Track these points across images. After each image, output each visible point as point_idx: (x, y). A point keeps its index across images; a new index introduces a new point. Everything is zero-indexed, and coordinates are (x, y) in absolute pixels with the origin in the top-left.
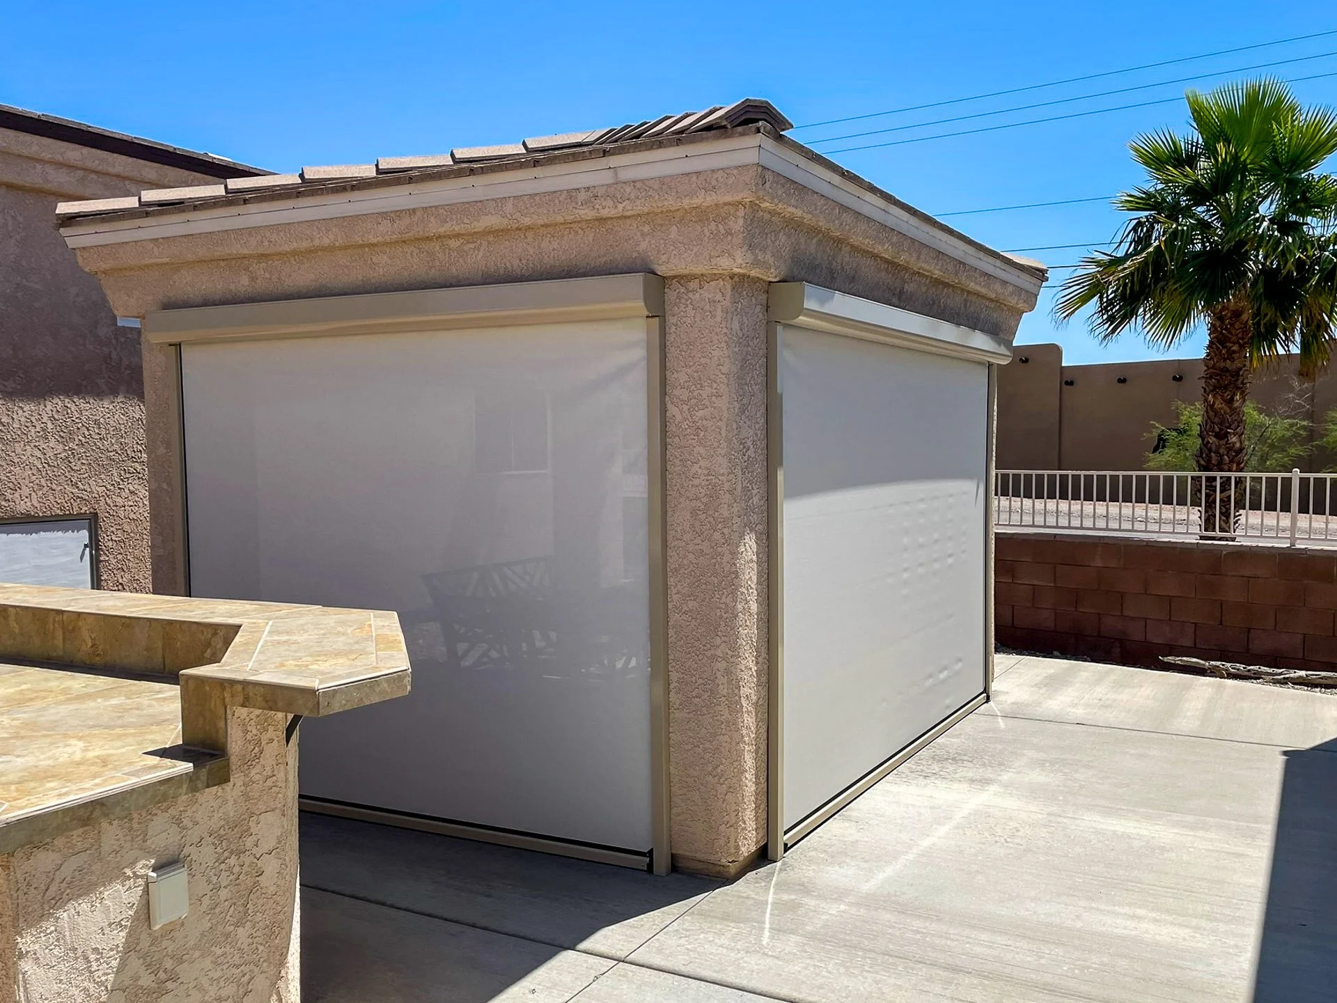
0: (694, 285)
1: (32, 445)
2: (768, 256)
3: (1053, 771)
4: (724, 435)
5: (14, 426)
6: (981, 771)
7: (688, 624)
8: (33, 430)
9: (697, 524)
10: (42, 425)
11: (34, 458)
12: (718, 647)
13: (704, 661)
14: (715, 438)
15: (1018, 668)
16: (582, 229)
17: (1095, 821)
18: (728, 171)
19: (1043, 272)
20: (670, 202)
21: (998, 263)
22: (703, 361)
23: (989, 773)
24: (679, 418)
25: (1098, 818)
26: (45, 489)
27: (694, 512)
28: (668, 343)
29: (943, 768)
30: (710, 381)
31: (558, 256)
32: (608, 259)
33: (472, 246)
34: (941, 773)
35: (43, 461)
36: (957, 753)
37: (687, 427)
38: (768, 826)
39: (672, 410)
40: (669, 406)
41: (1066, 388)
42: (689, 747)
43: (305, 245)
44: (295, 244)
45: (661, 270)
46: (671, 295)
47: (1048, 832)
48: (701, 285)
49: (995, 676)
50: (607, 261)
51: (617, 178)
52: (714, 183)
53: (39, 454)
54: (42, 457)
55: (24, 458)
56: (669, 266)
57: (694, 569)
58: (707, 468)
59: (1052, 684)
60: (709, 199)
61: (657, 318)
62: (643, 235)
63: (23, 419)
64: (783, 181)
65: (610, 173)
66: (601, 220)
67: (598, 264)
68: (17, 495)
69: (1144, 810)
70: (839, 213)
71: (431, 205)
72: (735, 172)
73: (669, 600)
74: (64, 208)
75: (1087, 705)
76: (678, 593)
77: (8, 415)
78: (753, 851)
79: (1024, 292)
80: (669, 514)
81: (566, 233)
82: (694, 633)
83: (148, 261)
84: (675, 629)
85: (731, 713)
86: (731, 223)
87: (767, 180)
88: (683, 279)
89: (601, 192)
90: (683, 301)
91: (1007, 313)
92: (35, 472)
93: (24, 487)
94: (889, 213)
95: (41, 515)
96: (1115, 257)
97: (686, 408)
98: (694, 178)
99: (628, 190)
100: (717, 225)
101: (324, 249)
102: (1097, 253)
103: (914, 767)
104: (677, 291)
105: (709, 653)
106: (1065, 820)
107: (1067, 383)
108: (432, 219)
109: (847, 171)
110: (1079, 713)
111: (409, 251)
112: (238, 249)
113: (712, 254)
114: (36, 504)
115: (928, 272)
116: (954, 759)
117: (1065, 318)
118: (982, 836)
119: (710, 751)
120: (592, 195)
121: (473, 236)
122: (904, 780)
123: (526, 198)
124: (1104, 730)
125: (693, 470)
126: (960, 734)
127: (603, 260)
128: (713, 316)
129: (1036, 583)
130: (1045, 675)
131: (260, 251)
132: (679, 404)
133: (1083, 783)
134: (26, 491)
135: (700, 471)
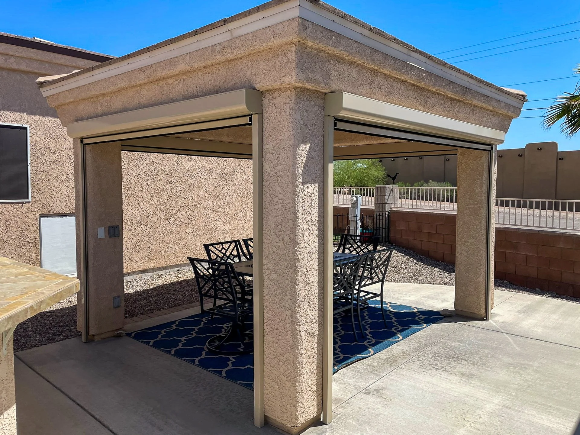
0: (276, 94)
1: (62, 183)
2: (318, 77)
3: (514, 372)
4: (290, 180)
5: (54, 176)
6: (470, 368)
7: (273, 287)
8: (63, 178)
9: (277, 230)
10: (67, 175)
11: (63, 189)
12: (287, 302)
13: (280, 309)
14: (286, 182)
15: (512, 300)
16: (221, 68)
17: (531, 415)
18: (284, 23)
19: (524, 96)
20: (258, 47)
21: (493, 90)
22: (280, 138)
23: (474, 370)
24: (269, 170)
25: (534, 413)
26: (67, 202)
27: (276, 224)
28: (264, 129)
29: (449, 363)
30: (283, 150)
31: (212, 83)
32: (233, 83)
33: (177, 82)
34: (447, 367)
35: (67, 190)
36: (460, 354)
37: (272, 176)
38: (322, 403)
39: (266, 166)
40: (264, 164)
41: (559, 161)
42: (273, 357)
43: (116, 88)
44: (112, 88)
45: (258, 87)
46: (265, 101)
47: (499, 421)
48: (279, 94)
49: (494, 305)
50: (233, 84)
51: (232, 35)
52: (278, 32)
53: (65, 187)
54: (67, 188)
55: (59, 189)
56: (261, 85)
57: (275, 256)
58: (282, 199)
59: (528, 311)
60: (276, 42)
61: (257, 115)
62: (248, 67)
63: (58, 173)
64: (321, 29)
65: (229, 33)
66: (229, 61)
67: (229, 86)
68: (55, 204)
69: (566, 409)
70: (371, 53)
71: (158, 62)
72: (287, 23)
73: (264, 272)
74: (41, 79)
75: (545, 327)
76: (268, 269)
77: (52, 171)
78: (309, 419)
79: (512, 107)
80: (264, 224)
81: (215, 70)
82: (275, 293)
83: (68, 101)
84: (266, 289)
85: (294, 341)
86: (290, 56)
87: (308, 28)
88: (271, 91)
89: (226, 44)
90: (271, 104)
91: (502, 118)
92: (63, 195)
93: (58, 201)
94: (410, 56)
95: (65, 213)
96: (575, 95)
97: (272, 165)
98: (268, 31)
99: (238, 42)
100: (282, 58)
101: (123, 89)
102: (566, 94)
103: (433, 361)
104: (268, 99)
105: (282, 305)
106: (513, 412)
107: (560, 159)
108: (159, 69)
109: (374, 28)
110: (539, 331)
111: (154, 87)
112: (94, 92)
113: (281, 75)
114: (63, 207)
115: (443, 92)
116: (457, 358)
117: (549, 126)
118: (457, 419)
119: (283, 361)
120: (222, 47)
121: (176, 76)
122: (424, 370)
123: (194, 52)
124: (551, 345)
125: (275, 200)
126: (466, 341)
127: (231, 84)
128: (285, 112)
129: (528, 254)
130: (525, 305)
131: (102, 92)
132: (269, 163)
133: (531, 383)
134: (59, 203)
135: (278, 200)
